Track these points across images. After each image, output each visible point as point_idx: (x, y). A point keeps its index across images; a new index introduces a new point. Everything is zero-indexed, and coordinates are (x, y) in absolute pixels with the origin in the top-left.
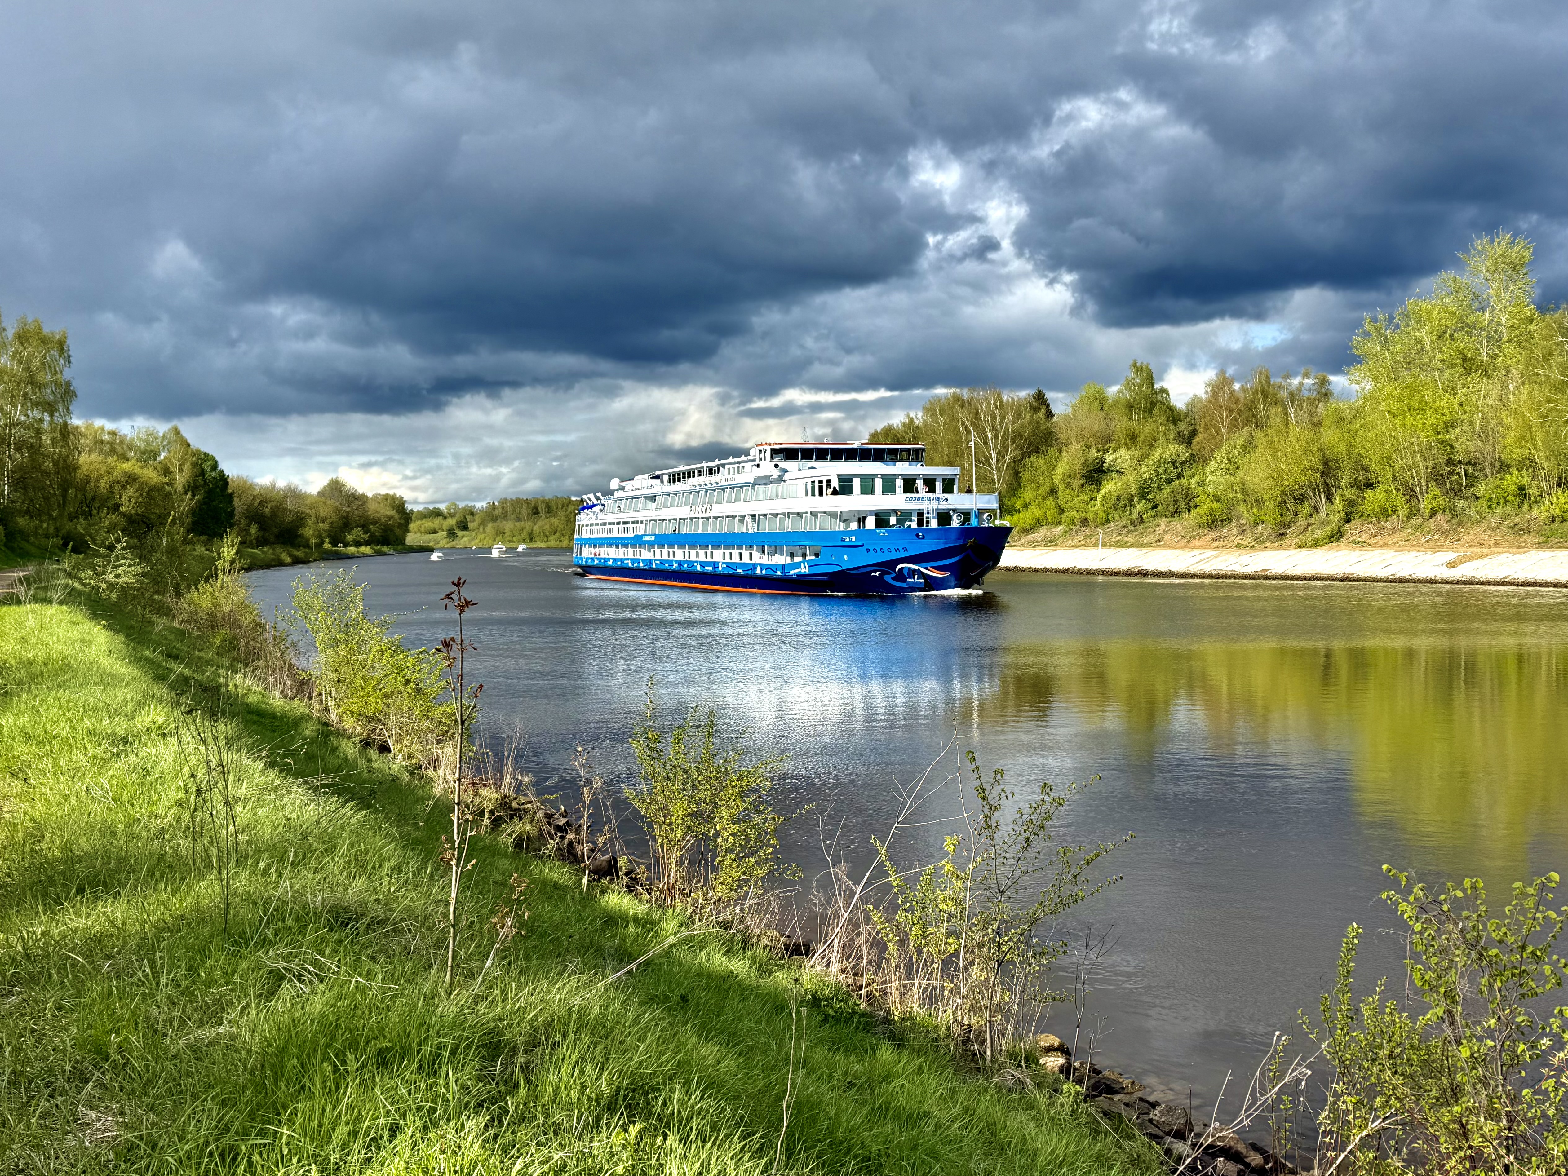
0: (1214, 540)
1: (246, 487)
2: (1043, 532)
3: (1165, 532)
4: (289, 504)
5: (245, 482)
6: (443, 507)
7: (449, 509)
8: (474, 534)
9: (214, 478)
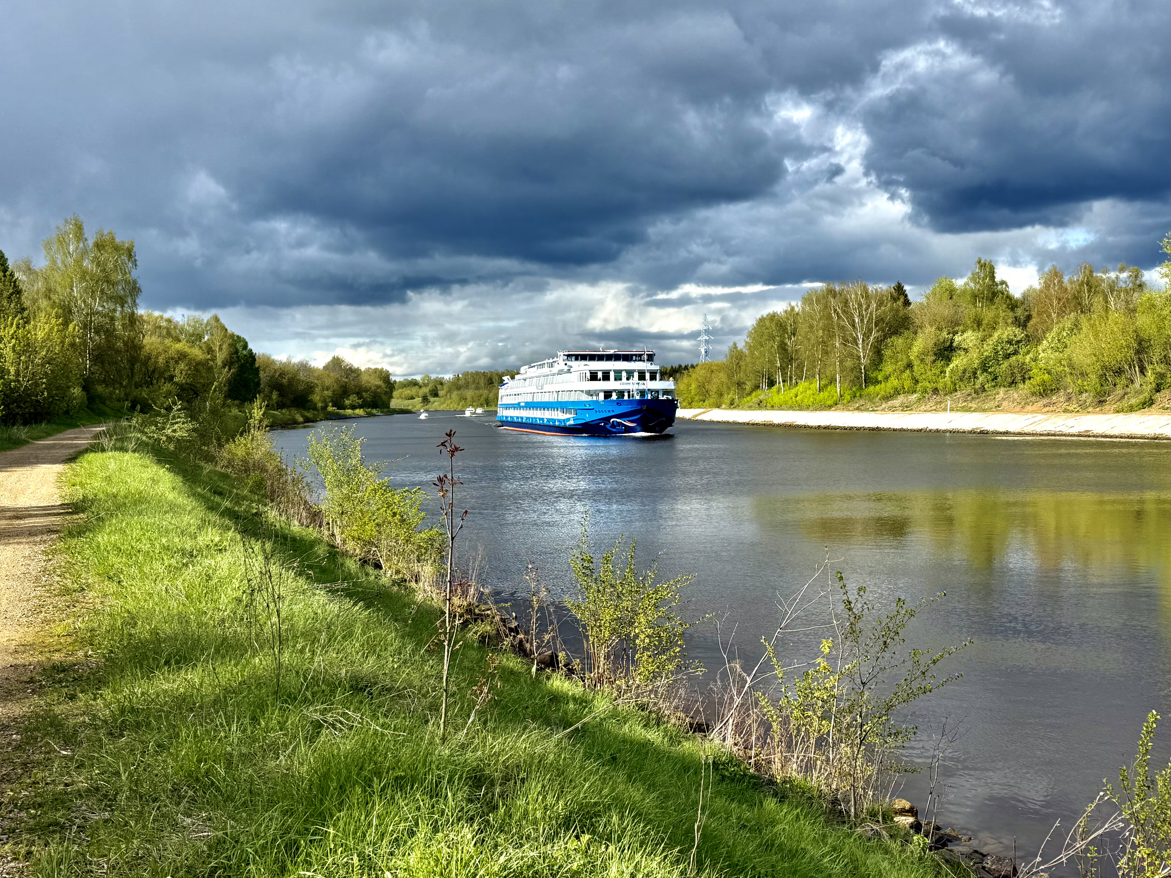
0: (1045, 406)
1: (269, 363)
2: (900, 399)
3: (1004, 399)
4: (302, 376)
5: (269, 358)
6: (418, 378)
7: (423, 380)
8: (443, 400)
9: (245, 355)
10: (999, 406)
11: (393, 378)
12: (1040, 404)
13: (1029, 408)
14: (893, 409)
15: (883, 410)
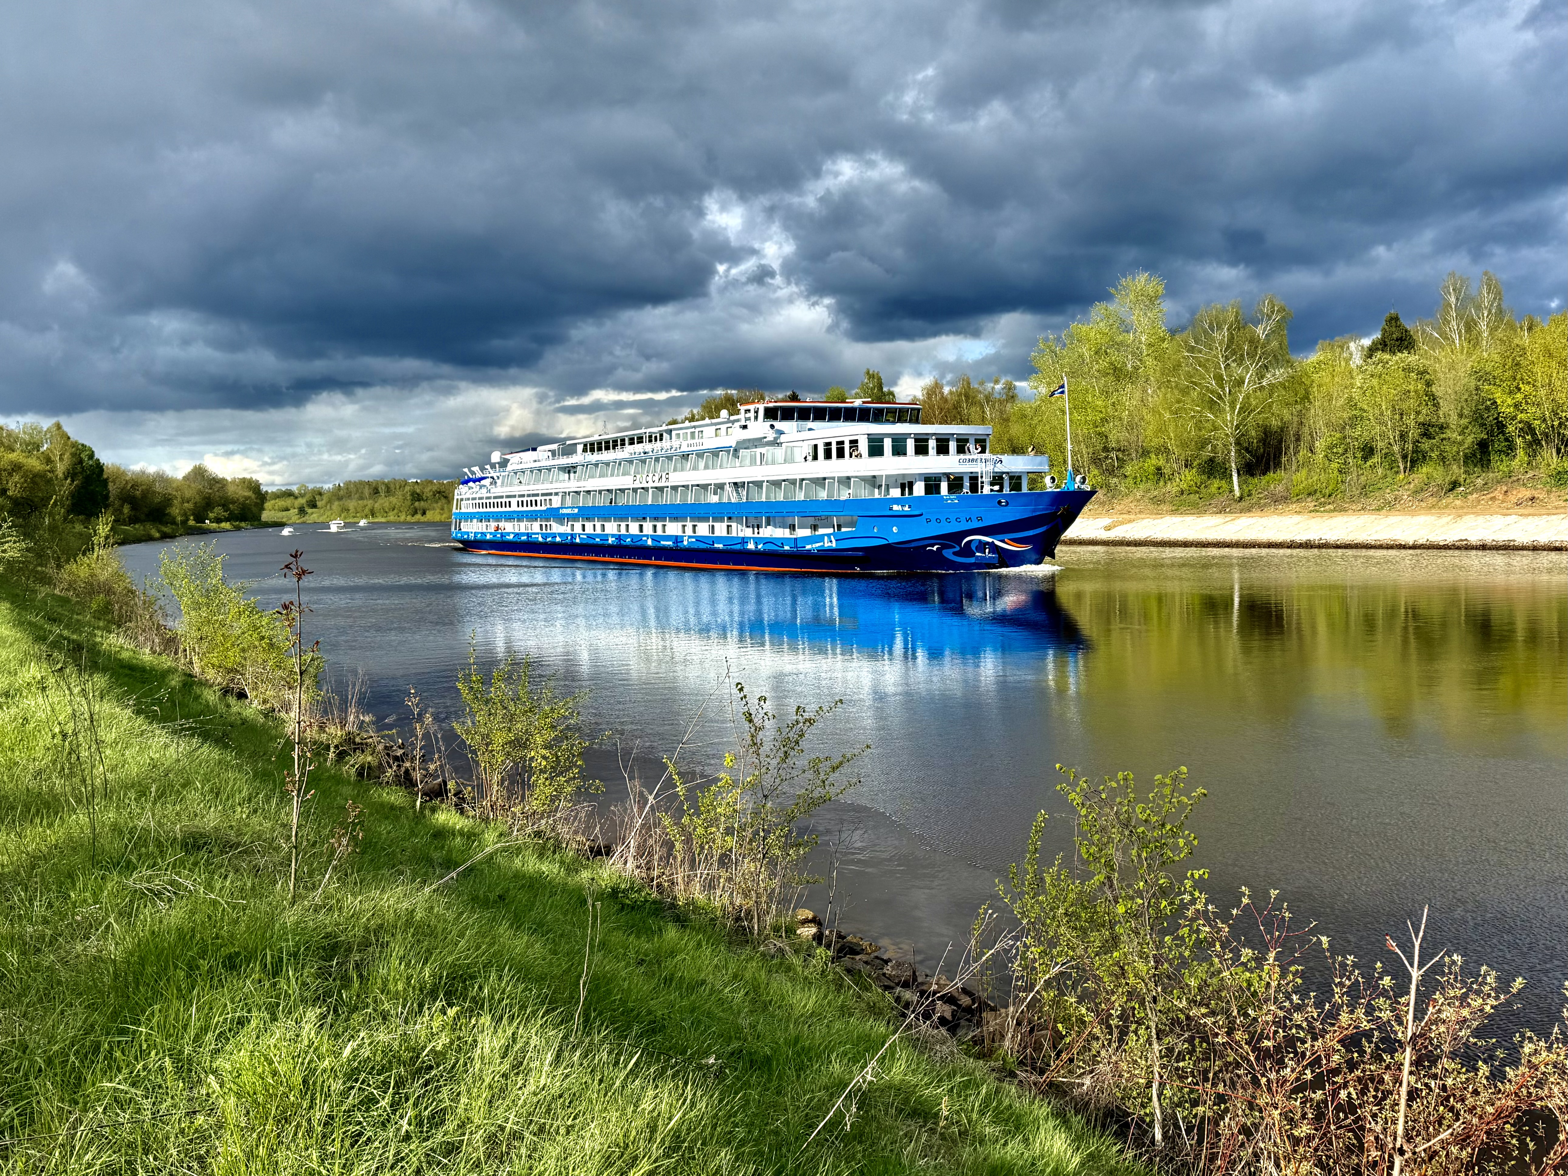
1: (119, 474)
4: (158, 488)
5: (118, 469)
6: (295, 489)
7: (299, 490)
8: (320, 511)
9: (91, 466)
11: (264, 489)
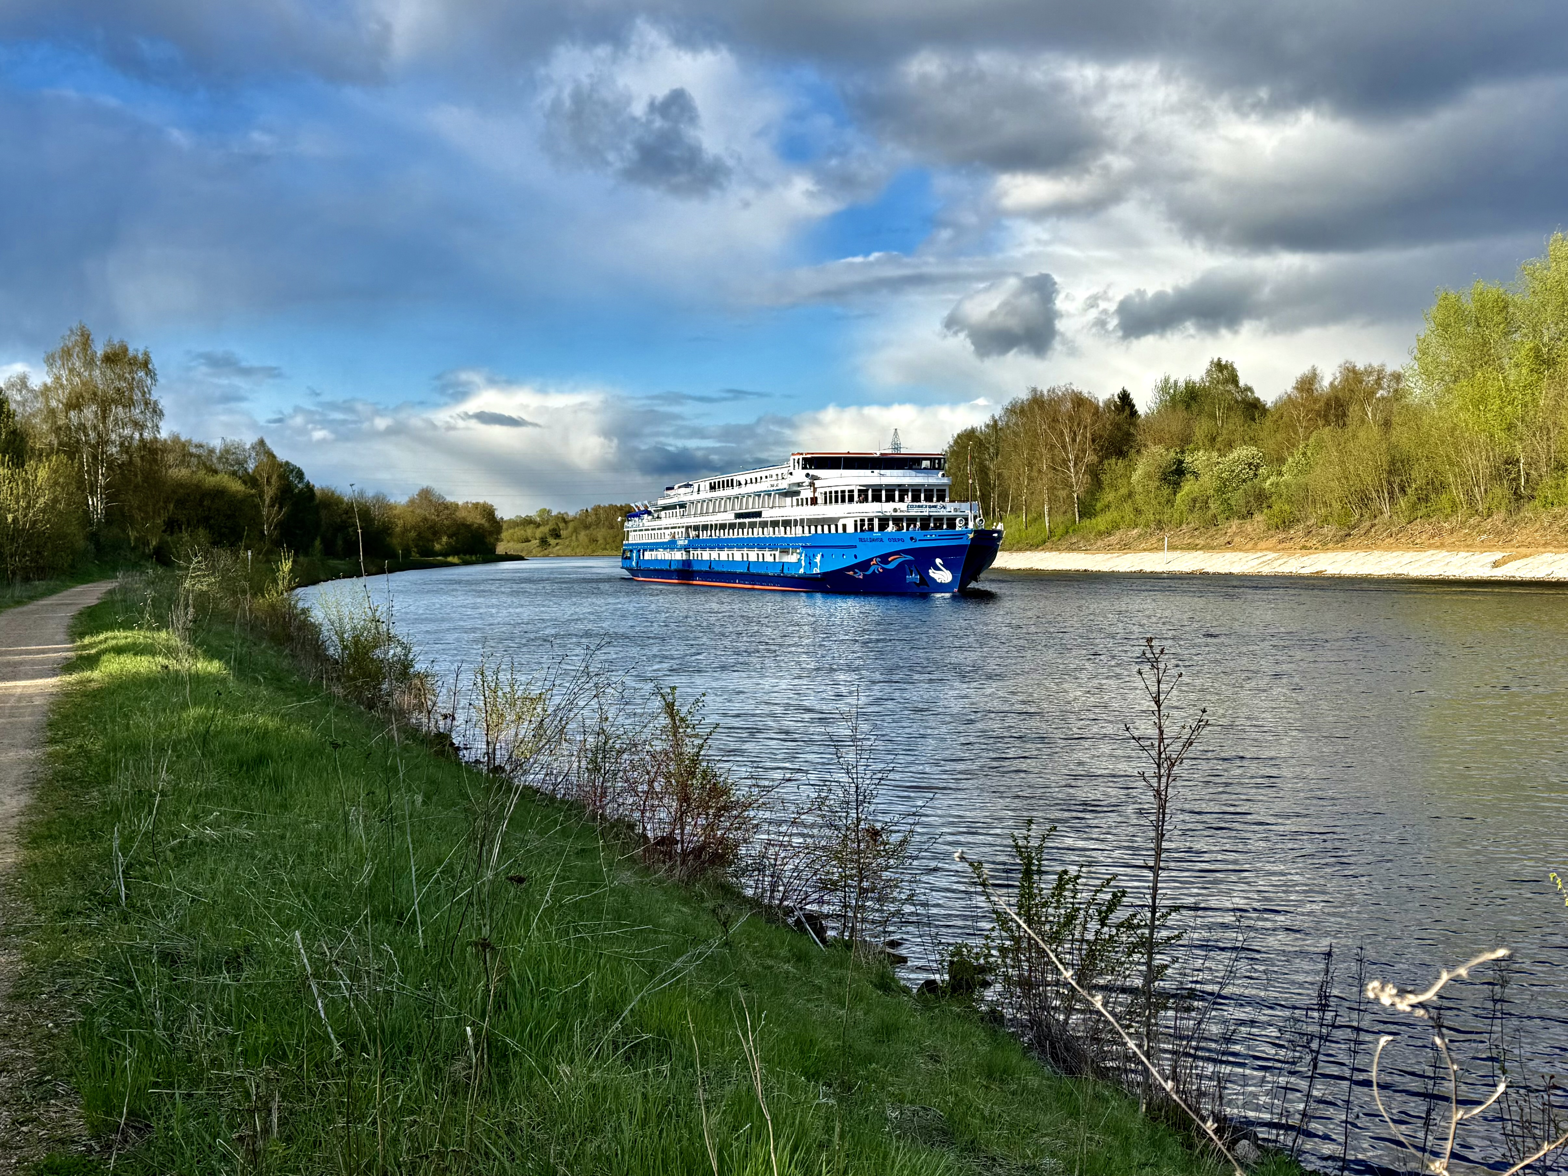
0: (1280, 542)
1: (332, 498)
3: (1236, 534)
4: (379, 514)
5: (333, 493)
6: (535, 515)
7: (541, 517)
8: (567, 542)
9: (301, 489)
10: (1229, 543)
11: (499, 514)
12: (1275, 540)
13: (1262, 544)
14: (1109, 548)
15: (1098, 549)
